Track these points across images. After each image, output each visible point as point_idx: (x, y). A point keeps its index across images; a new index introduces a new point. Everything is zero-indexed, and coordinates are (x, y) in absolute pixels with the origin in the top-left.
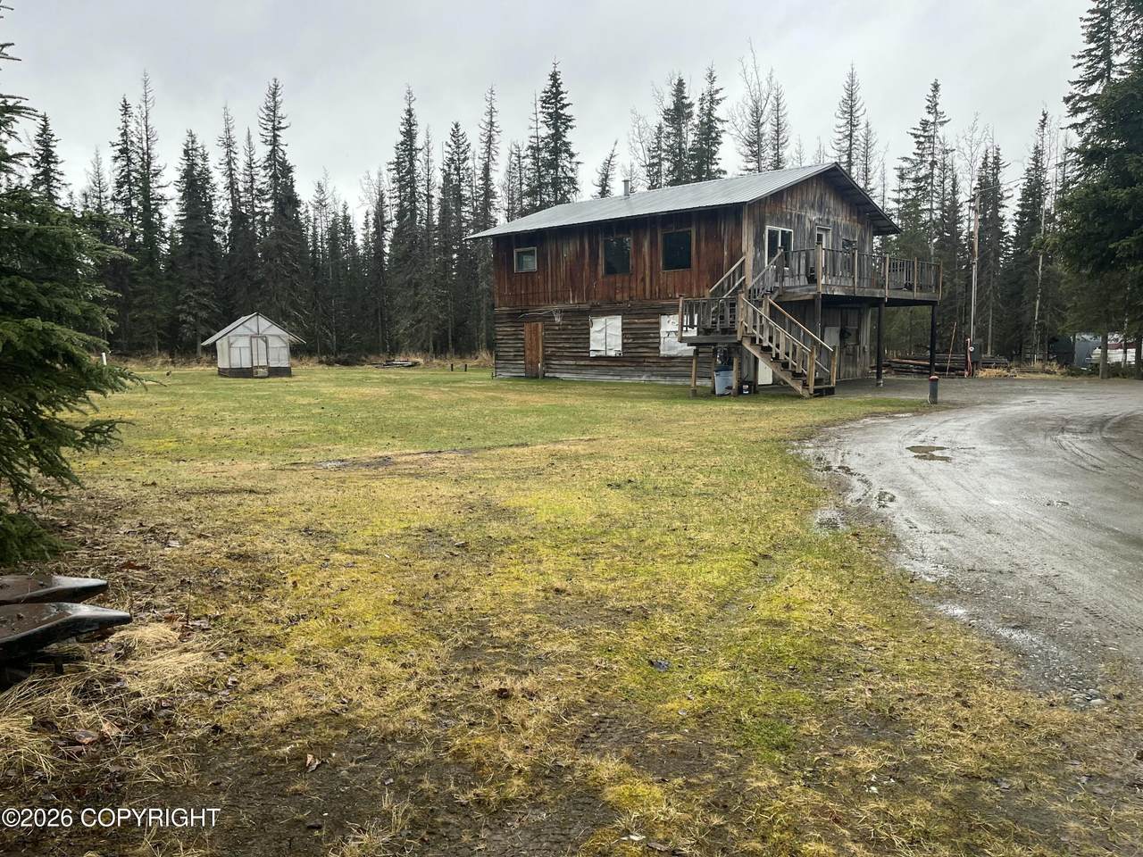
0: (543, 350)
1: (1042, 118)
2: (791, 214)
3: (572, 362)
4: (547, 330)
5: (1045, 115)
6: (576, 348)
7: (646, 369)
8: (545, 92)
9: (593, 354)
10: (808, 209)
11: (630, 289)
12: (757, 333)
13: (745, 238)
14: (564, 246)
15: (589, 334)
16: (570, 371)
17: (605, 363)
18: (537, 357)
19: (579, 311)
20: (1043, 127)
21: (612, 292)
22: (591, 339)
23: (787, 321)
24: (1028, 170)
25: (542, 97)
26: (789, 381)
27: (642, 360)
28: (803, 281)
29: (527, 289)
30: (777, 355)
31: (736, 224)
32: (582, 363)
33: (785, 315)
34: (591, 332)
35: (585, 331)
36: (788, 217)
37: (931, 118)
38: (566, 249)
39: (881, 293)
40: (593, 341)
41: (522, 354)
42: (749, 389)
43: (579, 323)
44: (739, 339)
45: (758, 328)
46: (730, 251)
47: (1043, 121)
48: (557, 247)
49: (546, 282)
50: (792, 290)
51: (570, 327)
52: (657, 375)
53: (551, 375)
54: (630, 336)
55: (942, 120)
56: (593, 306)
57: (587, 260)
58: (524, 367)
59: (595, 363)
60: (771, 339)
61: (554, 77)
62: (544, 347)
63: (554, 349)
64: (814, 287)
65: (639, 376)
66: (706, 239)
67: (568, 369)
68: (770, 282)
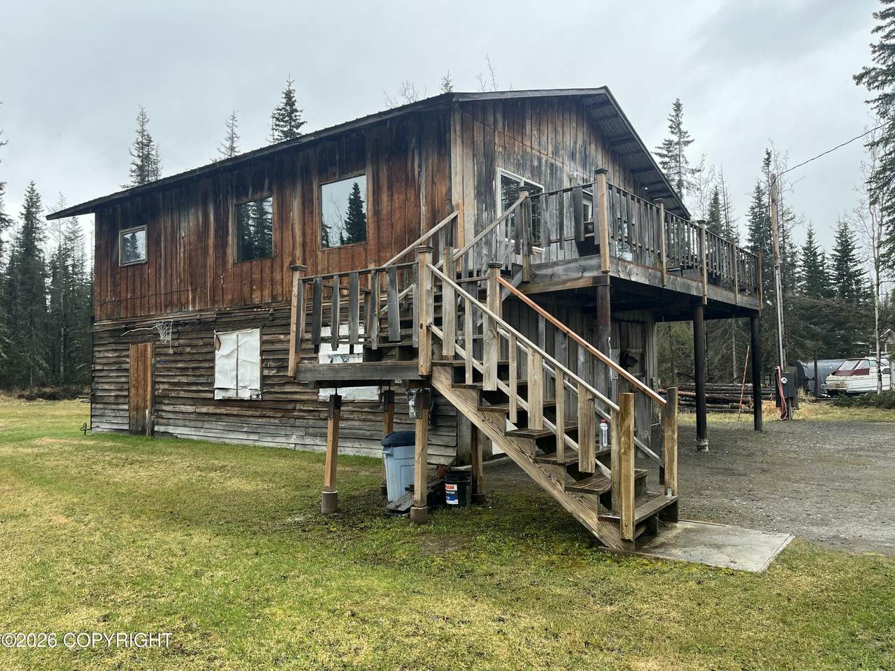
0: (153, 387)
1: (766, 156)
2: (540, 160)
3: (190, 409)
4: (159, 355)
5: (768, 154)
6: (198, 384)
7: (298, 422)
8: (278, 109)
9: (219, 396)
10: (566, 158)
11: (272, 282)
12: (466, 354)
13: (456, 180)
14: (182, 219)
15: (213, 360)
16: (187, 423)
17: (235, 411)
18: (145, 399)
19: (200, 322)
20: (768, 165)
21: (246, 289)
22: (217, 369)
23: (542, 326)
24: (753, 208)
25: (275, 114)
26: (558, 492)
27: (290, 406)
28: (570, 251)
29: (134, 292)
30: (522, 416)
31: (440, 154)
32: (204, 410)
33: (537, 314)
34: (217, 357)
35: (208, 357)
36: (536, 164)
37: (675, 138)
38: (184, 225)
39: (697, 288)
40: (219, 372)
41: (125, 393)
42: (460, 495)
43: (201, 343)
44: (423, 370)
45: (469, 345)
46: (431, 203)
47: (767, 159)
48: (172, 222)
49: (158, 278)
50: (548, 271)
51: (188, 349)
52: (315, 435)
53: (162, 429)
54: (273, 364)
55: (686, 139)
56: (221, 314)
57: (211, 241)
58: (127, 414)
59: (223, 411)
60: (503, 371)
61: (289, 95)
62: (154, 383)
63: (166, 386)
64: (593, 261)
65: (286, 436)
66: (390, 188)
67: (186, 419)
68: (506, 253)
